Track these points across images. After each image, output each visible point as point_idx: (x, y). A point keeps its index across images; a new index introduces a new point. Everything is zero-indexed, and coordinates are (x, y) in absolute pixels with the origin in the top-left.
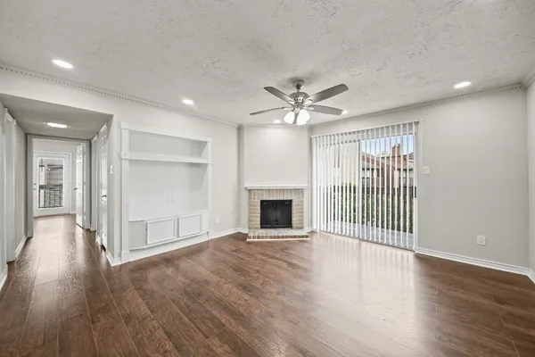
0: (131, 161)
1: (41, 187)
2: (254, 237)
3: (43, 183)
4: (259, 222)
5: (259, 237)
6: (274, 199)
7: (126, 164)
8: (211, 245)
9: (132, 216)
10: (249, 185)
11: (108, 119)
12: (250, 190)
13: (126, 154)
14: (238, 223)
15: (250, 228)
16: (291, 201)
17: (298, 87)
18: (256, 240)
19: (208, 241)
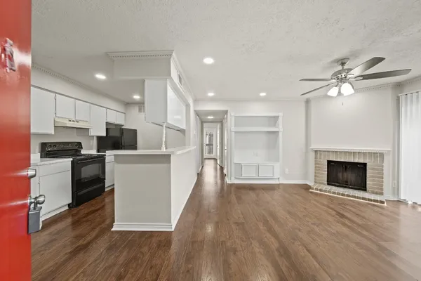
0: (236, 132)
1: (207, 145)
2: (317, 189)
3: (208, 143)
4: (326, 179)
5: (321, 190)
6: (342, 160)
7: (233, 134)
8: (281, 187)
9: (236, 160)
10: (315, 146)
11: (226, 112)
12: (316, 151)
13: (233, 129)
14: (305, 176)
15: (315, 182)
16: (365, 165)
17: (343, 64)
18: (318, 192)
19: (279, 184)
